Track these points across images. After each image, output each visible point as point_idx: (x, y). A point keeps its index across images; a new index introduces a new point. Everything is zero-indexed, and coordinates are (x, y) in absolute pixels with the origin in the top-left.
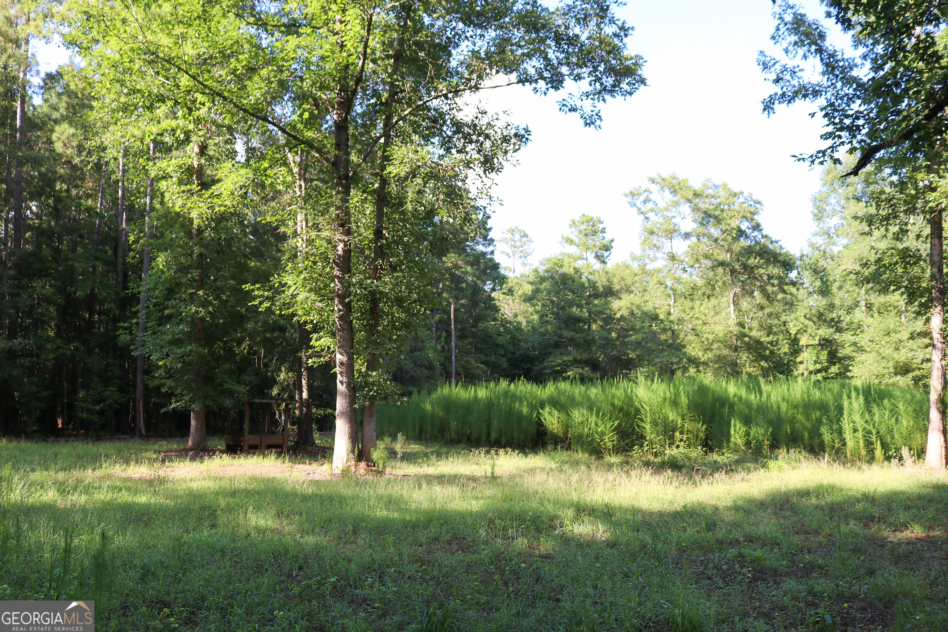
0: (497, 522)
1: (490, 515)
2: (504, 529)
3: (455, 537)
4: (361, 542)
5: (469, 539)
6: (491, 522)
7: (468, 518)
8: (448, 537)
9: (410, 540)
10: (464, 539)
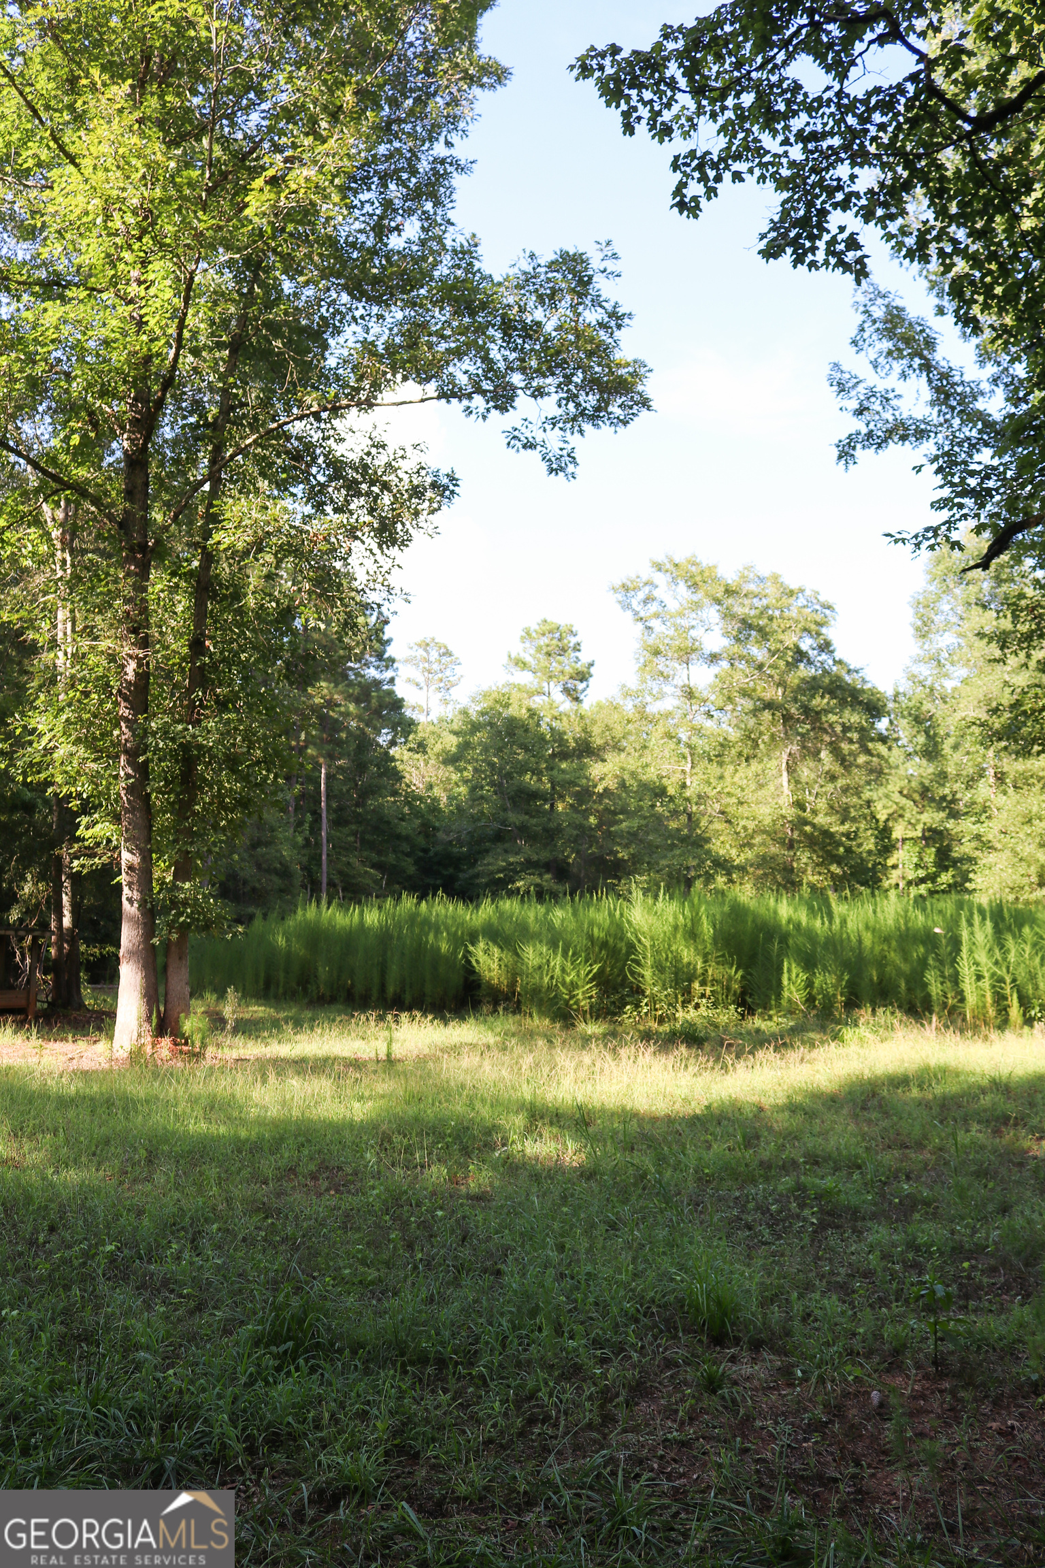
0: (397, 1139)
1: (384, 1127)
2: (409, 1150)
3: (323, 1167)
4: (159, 1178)
5: (349, 1171)
6: (386, 1139)
7: (347, 1133)
8: (312, 1167)
9: (245, 1173)
10: (340, 1169)
